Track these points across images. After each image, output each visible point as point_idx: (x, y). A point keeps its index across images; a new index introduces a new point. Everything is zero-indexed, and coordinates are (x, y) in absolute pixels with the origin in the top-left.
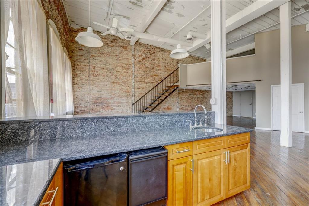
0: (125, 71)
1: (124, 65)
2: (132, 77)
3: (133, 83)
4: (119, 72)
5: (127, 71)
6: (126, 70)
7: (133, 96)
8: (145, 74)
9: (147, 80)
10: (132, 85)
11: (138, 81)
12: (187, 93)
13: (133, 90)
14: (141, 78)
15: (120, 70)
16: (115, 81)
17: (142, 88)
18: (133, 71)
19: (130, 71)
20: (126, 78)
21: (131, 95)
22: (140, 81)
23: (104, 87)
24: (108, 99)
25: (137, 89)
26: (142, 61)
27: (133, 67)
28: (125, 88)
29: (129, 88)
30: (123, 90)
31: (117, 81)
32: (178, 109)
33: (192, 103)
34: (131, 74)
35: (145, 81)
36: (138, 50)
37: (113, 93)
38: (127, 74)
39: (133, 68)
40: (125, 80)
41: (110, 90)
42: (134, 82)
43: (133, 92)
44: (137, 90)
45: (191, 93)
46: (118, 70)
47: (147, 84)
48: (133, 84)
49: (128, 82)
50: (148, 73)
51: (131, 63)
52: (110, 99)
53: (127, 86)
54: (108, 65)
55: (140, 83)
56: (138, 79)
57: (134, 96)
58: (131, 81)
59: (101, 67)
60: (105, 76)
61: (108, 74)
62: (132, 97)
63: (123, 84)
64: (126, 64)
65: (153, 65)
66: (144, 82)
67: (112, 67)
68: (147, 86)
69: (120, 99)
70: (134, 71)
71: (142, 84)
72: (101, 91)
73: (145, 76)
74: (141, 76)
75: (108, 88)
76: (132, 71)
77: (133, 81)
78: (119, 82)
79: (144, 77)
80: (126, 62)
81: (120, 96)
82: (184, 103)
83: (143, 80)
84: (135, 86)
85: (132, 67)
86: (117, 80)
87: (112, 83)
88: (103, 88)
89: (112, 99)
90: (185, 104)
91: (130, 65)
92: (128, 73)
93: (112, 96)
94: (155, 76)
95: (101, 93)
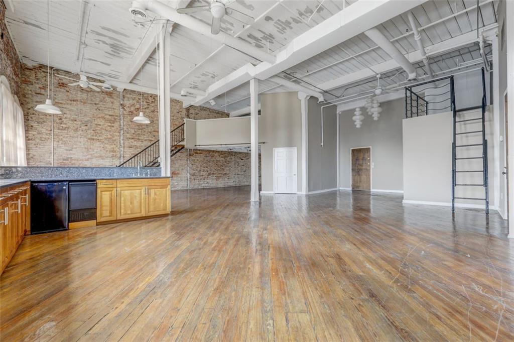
0: (110, 124)
1: (107, 117)
2: (120, 133)
3: (121, 140)
4: (100, 125)
5: (113, 125)
6: (111, 123)
7: (122, 157)
8: (139, 129)
9: (142, 137)
10: (120, 143)
11: (130, 138)
12: (202, 155)
13: (122, 149)
14: (134, 134)
15: (101, 123)
16: (93, 137)
17: (135, 147)
18: (122, 124)
19: (116, 125)
20: (111, 134)
21: (119, 156)
22: (132, 139)
23: (76, 144)
24: (82, 160)
25: (128, 149)
26: (134, 112)
27: (122, 119)
28: (109, 147)
29: (115, 146)
30: (107, 149)
31: (96, 137)
32: (189, 175)
33: (209, 168)
34: (119, 128)
35: (140, 138)
36: (128, 98)
37: (91, 153)
38: (112, 128)
39: (122, 122)
40: (109, 137)
41: (86, 148)
42: (123, 140)
43: (122, 152)
44: (127, 150)
45: (208, 155)
46: (99, 123)
47: (142, 142)
48: (122, 142)
49: (114, 139)
50: (144, 128)
51: (118, 115)
52: (86, 160)
53: (112, 144)
54: (82, 115)
55: (133, 140)
56: (128, 136)
57: (123, 157)
58: (118, 137)
59: (72, 118)
60: (78, 130)
61: (82, 127)
62: (120, 158)
63: (106, 142)
64: (110, 115)
65: (152, 118)
66: (138, 139)
67: (89, 118)
68: (142, 145)
69: (102, 160)
70: (124, 125)
71: (135, 142)
72: (71, 150)
73: (140, 132)
74: (133, 132)
75: (82, 146)
76: (120, 125)
77: (122, 138)
78: (99, 138)
79: (138, 133)
80: (111, 113)
81: (101, 157)
82: (198, 167)
83: (137, 137)
84: (124, 144)
85: (120, 119)
86: (96, 136)
87: (89, 139)
88: (75, 146)
89: (88, 160)
90: (198, 169)
91: (116, 117)
92: (113, 126)
93: (89, 156)
94: (154, 133)
95: (71, 152)
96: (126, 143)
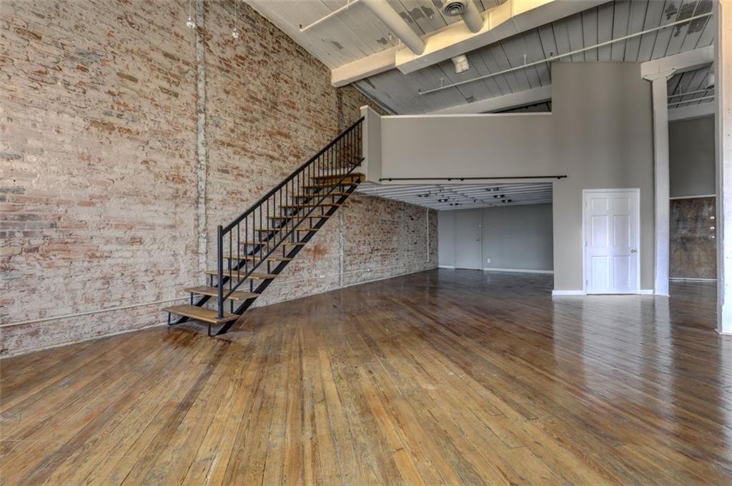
0: (165, 85)
1: (157, 56)
2: (196, 120)
3: (200, 145)
4: (134, 80)
5: (174, 88)
6: (169, 81)
7: (202, 201)
8: (246, 120)
9: (252, 145)
10: (197, 153)
11: (223, 143)
12: (361, 205)
13: (202, 174)
14: (232, 131)
15: (139, 75)
16: (108, 119)
17: (235, 172)
18: (201, 93)
19: (186, 92)
20: (170, 118)
21: (194, 195)
22: (229, 145)
23: (40, 137)
24: (67, 202)
25: (218, 174)
26: (234, 64)
27: (201, 77)
28: (164, 163)
29: (182, 162)
30: (157, 170)
31: (122, 123)
32: (342, 253)
33: (372, 236)
34: (194, 106)
35: (247, 146)
36: (219, 16)
37: (101, 177)
38: (173, 99)
39: (201, 85)
40: (165, 127)
41: (81, 157)
42: (206, 144)
43: (202, 184)
44: (215, 177)
45: (370, 207)
46: (130, 73)
47: (252, 157)
48: (202, 151)
49: (179, 137)
50: (257, 120)
51: (191, 60)
52: (82, 204)
53: (173, 155)
54: (65, 24)
55: (230, 150)
56: (219, 134)
57: (207, 200)
58: (192, 135)
59: (20, 23)
60: (48, 78)
61: (66, 71)
62: (197, 202)
63: (155, 143)
64: (166, 55)
65: (274, 94)
66: (244, 149)
67: (91, 44)
68: (253, 167)
69: (140, 206)
70: (206, 99)
71: (237, 157)
72: (18, 157)
73: (246, 128)
74: (231, 125)
75: (68, 148)
76: (197, 96)
77: (201, 137)
78: (134, 127)
79: (243, 129)
80: (169, 47)
81: (137, 194)
82: (355, 234)
83: (241, 143)
84: (207, 156)
85: (197, 77)
86: (119, 116)
87: (94, 122)
88: (32, 142)
89: (90, 204)
90: (357, 239)
91: (186, 68)
92: (176, 95)
93: (96, 190)
94: (278, 137)
95: (16, 164)
96: (214, 155)
